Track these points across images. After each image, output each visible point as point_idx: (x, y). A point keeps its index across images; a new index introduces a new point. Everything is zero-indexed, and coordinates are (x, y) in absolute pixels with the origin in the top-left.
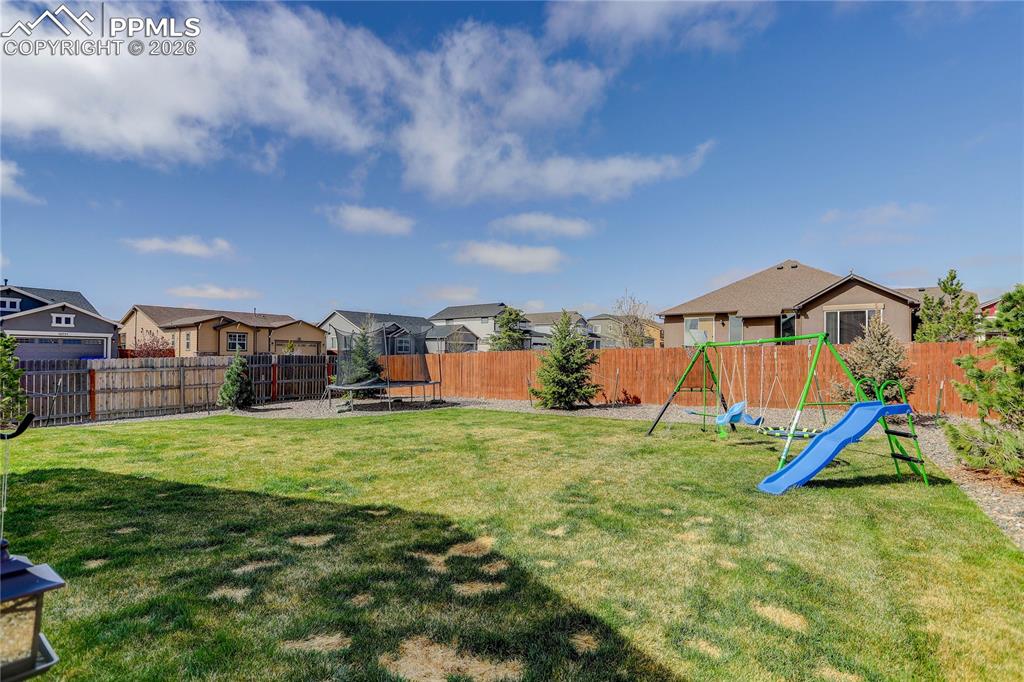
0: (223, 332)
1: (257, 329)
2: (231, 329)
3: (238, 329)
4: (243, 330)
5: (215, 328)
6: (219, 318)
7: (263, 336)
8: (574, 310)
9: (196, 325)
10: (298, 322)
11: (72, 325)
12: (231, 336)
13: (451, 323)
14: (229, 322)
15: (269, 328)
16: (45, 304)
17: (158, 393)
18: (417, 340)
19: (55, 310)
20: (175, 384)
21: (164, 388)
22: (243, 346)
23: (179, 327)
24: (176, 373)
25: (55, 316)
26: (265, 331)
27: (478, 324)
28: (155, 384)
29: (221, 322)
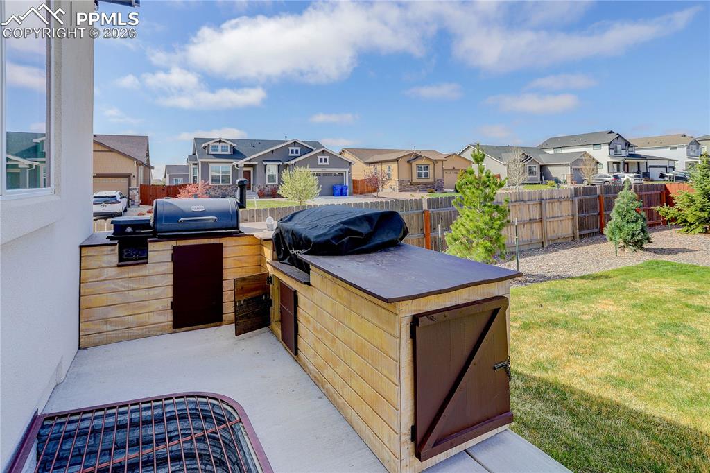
0: (414, 164)
1: (435, 161)
2: (419, 162)
3: (423, 162)
4: (427, 162)
5: (408, 162)
6: (411, 155)
7: (439, 165)
8: (683, 133)
9: (397, 160)
10: (453, 155)
11: (328, 163)
12: (419, 168)
14: (418, 157)
15: (443, 160)
16: (312, 150)
17: (528, 226)
18: (542, 167)
19: (318, 154)
20: (538, 217)
21: (532, 221)
22: (426, 175)
23: (381, 162)
24: (538, 206)
25: (319, 157)
26: (440, 163)
27: (590, 150)
28: (526, 218)
29: (412, 157)
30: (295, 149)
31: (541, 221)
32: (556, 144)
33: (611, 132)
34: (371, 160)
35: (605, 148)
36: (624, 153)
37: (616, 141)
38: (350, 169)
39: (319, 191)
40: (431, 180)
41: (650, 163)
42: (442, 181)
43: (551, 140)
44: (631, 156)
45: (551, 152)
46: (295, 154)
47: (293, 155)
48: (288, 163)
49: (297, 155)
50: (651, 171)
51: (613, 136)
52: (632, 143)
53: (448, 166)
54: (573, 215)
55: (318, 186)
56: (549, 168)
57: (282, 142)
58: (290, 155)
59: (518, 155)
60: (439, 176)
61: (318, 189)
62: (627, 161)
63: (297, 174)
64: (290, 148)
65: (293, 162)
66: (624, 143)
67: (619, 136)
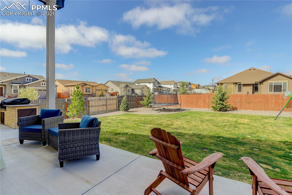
0: (84, 87)
1: (93, 86)
2: (86, 86)
3: (88, 86)
4: (90, 87)
5: (82, 86)
7: (94, 88)
8: (173, 80)
10: (101, 84)
11: (45, 86)
12: (86, 88)
13: (139, 84)
14: (86, 84)
15: (96, 86)
16: (38, 80)
17: (102, 107)
18: (132, 89)
19: (41, 81)
20: (105, 104)
21: (103, 105)
22: (89, 91)
23: (71, 86)
24: (105, 101)
25: (41, 83)
26: (95, 87)
27: (148, 85)
28: (101, 104)
29: (84, 84)
30: (29, 78)
31: (106, 105)
32: (139, 81)
33: (154, 79)
34: (67, 85)
35: (152, 84)
36: (157, 86)
37: (155, 82)
38: (57, 88)
39: (38, 97)
40: (91, 93)
41: (164, 89)
42: (95, 94)
43: (138, 80)
44: (159, 87)
45: (137, 84)
46: (29, 81)
47: (27, 81)
48: (25, 85)
49: (30, 81)
50: (164, 91)
51: (155, 80)
52: (160, 83)
53: (98, 88)
54: (117, 104)
55: (38, 95)
56: (135, 90)
57: (22, 75)
58: (26, 81)
59: (124, 85)
60: (94, 92)
61: (38, 96)
62: (158, 88)
63: (28, 90)
64: (26, 78)
65: (27, 84)
66: (157, 82)
67: (156, 80)
